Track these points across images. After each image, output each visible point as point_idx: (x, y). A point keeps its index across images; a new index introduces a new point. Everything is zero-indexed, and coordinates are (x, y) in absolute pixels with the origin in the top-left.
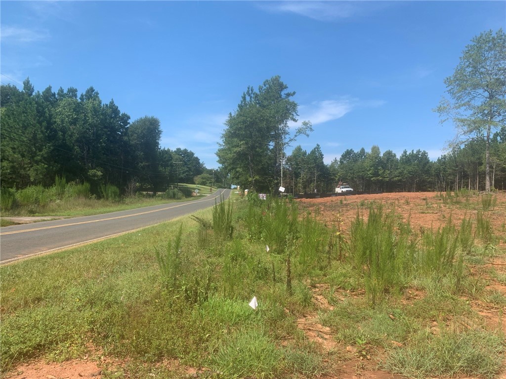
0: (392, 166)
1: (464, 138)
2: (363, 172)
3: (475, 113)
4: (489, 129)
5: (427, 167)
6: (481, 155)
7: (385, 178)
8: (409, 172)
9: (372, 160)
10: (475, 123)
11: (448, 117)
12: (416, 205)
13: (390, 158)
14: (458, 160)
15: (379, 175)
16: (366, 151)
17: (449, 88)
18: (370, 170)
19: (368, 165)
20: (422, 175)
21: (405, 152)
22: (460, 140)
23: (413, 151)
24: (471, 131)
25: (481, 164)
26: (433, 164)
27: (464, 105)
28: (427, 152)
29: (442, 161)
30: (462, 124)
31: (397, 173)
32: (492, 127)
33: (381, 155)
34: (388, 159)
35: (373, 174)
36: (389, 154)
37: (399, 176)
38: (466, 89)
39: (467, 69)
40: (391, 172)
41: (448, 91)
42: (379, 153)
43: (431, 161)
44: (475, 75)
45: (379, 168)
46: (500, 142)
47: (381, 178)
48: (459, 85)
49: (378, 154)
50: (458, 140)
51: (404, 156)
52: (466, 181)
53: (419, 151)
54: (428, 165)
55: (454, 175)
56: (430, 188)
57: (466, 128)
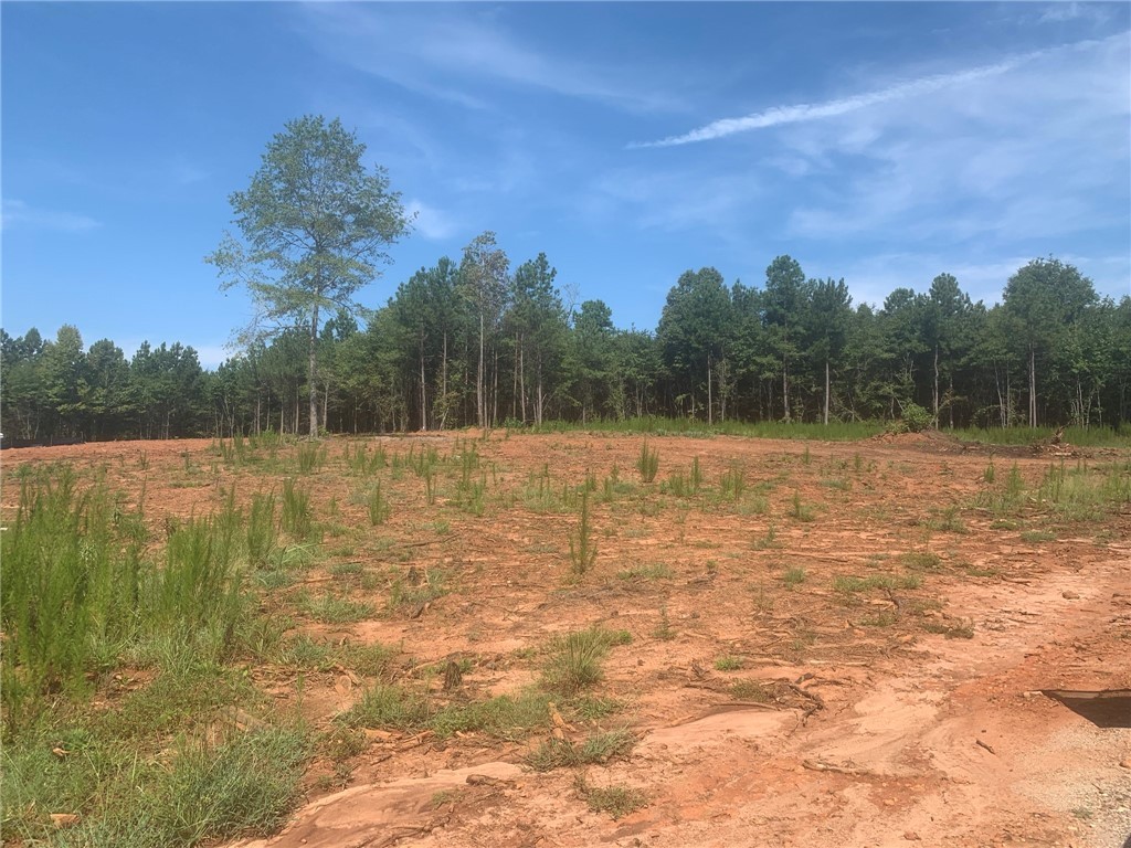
0: (111, 377)
1: (269, 324)
2: (35, 389)
3: (290, 277)
4: (316, 313)
5: (195, 383)
6: (304, 363)
7: (95, 405)
8: (155, 394)
9: (60, 361)
10: (289, 296)
11: (238, 277)
12: (164, 470)
13: (108, 359)
14: (259, 370)
15: (78, 399)
16: (43, 337)
17: (240, 216)
18: (54, 385)
19: (48, 372)
20: (185, 401)
21: (146, 347)
22: (262, 329)
23: (164, 345)
24: (282, 312)
25: (303, 381)
26: (208, 377)
27: (268, 256)
28: (195, 349)
29: (229, 372)
30: (266, 295)
31: (124, 394)
32: (320, 308)
33: (85, 350)
34: (102, 362)
35: (62, 396)
36: (106, 350)
37: (129, 403)
38: (272, 224)
39: (275, 183)
40: (111, 392)
41: (238, 222)
42: (80, 345)
43: (204, 370)
44: (290, 198)
45: (79, 382)
46: (337, 340)
47: (83, 407)
48: (258, 213)
49: (77, 348)
50: (258, 329)
51: (142, 356)
52: (276, 414)
53: (177, 347)
54: (198, 378)
55: (251, 402)
56: (200, 429)
57: (272, 305)
